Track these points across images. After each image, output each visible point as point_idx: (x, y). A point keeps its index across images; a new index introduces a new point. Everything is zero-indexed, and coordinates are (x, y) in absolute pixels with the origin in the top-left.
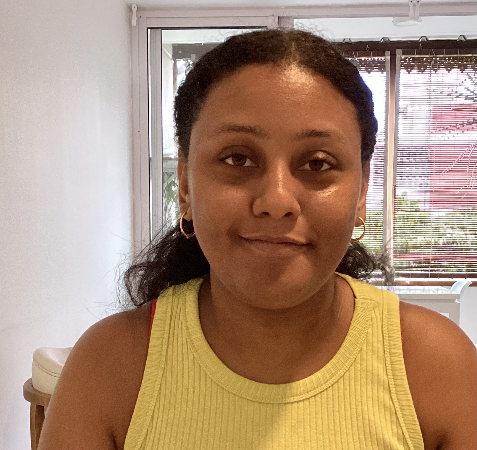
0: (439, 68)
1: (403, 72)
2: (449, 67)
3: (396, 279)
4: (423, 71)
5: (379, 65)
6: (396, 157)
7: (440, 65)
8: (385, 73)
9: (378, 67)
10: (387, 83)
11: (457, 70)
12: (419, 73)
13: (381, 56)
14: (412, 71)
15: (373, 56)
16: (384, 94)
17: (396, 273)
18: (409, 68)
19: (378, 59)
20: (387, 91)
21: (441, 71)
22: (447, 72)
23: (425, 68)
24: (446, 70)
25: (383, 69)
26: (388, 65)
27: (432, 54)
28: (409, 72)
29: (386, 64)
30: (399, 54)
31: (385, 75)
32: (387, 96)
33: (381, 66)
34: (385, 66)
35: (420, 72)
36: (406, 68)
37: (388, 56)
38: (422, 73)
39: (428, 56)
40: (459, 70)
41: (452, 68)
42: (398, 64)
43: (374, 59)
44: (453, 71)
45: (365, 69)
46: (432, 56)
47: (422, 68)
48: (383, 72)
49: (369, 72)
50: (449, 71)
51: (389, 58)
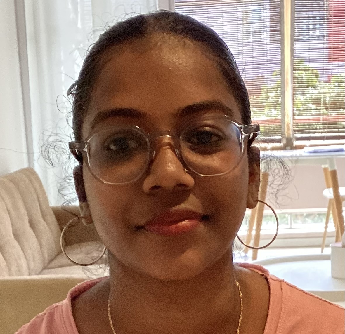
17: (295, 137)
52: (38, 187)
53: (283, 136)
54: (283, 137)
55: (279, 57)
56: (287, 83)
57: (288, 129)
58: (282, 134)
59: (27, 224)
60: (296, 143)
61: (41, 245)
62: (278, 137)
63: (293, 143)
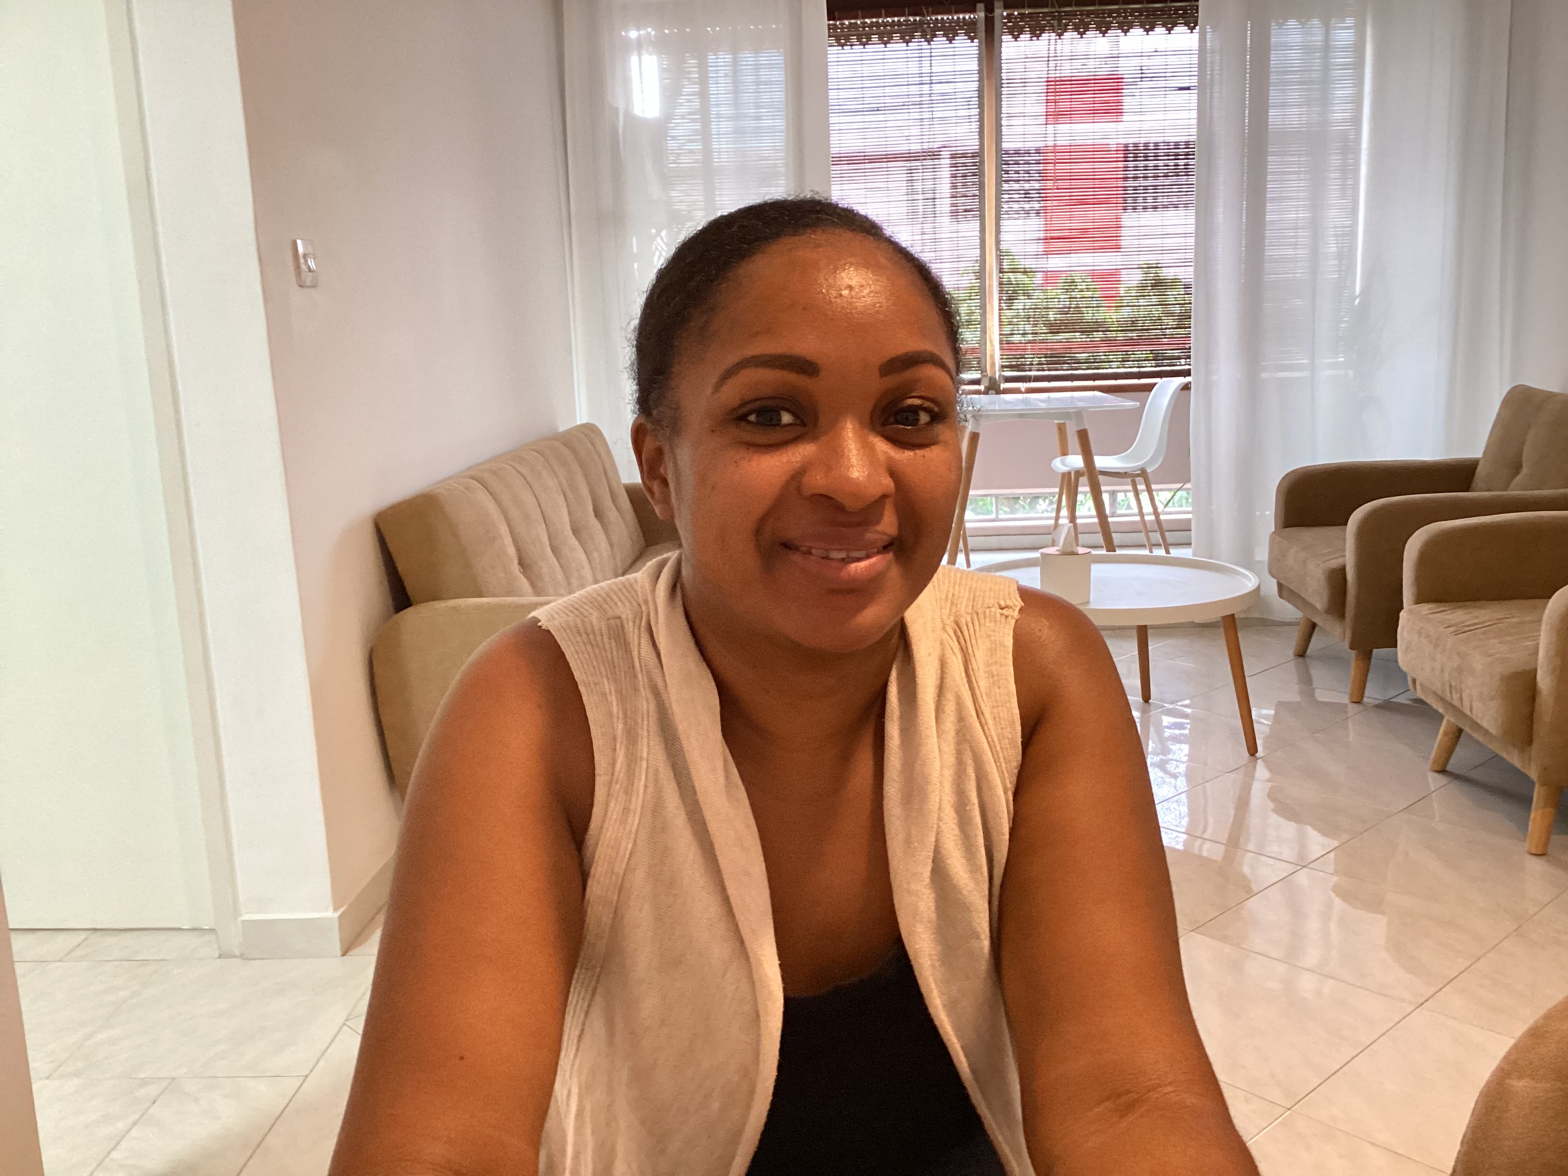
0: (1065, 30)
1: (1006, 38)
2: (1082, 29)
3: (1004, 386)
4: (1038, 36)
5: (966, 27)
7: (1067, 25)
8: (976, 40)
9: (964, 32)
10: (980, 58)
11: (1095, 32)
12: (1031, 40)
13: (970, 12)
14: (1021, 36)
15: (957, 12)
17: (1003, 376)
18: (1016, 32)
19: (964, 18)
21: (1068, 35)
22: (1079, 36)
23: (1043, 31)
24: (1076, 33)
25: (972, 34)
26: (981, 26)
27: (1053, 6)
28: (1016, 38)
29: (978, 25)
30: (1000, 8)
31: (977, 44)
33: (970, 30)
34: (975, 29)
35: (1035, 38)
36: (1011, 33)
37: (980, 11)
38: (1038, 39)
39: (1046, 10)
40: (1098, 32)
41: (1087, 29)
42: (997, 25)
43: (958, 18)
44: (1089, 34)
45: (944, 37)
46: (1053, 10)
47: (1036, 32)
48: (972, 39)
49: (950, 40)
50: (1082, 34)
51: (982, 14)
52: (603, 454)
53: (985, 374)
54: (983, 376)
55: (978, 252)
56: (991, 292)
57: (993, 364)
58: (983, 371)
59: (592, 513)
61: (611, 545)
62: (976, 375)
63: (999, 386)
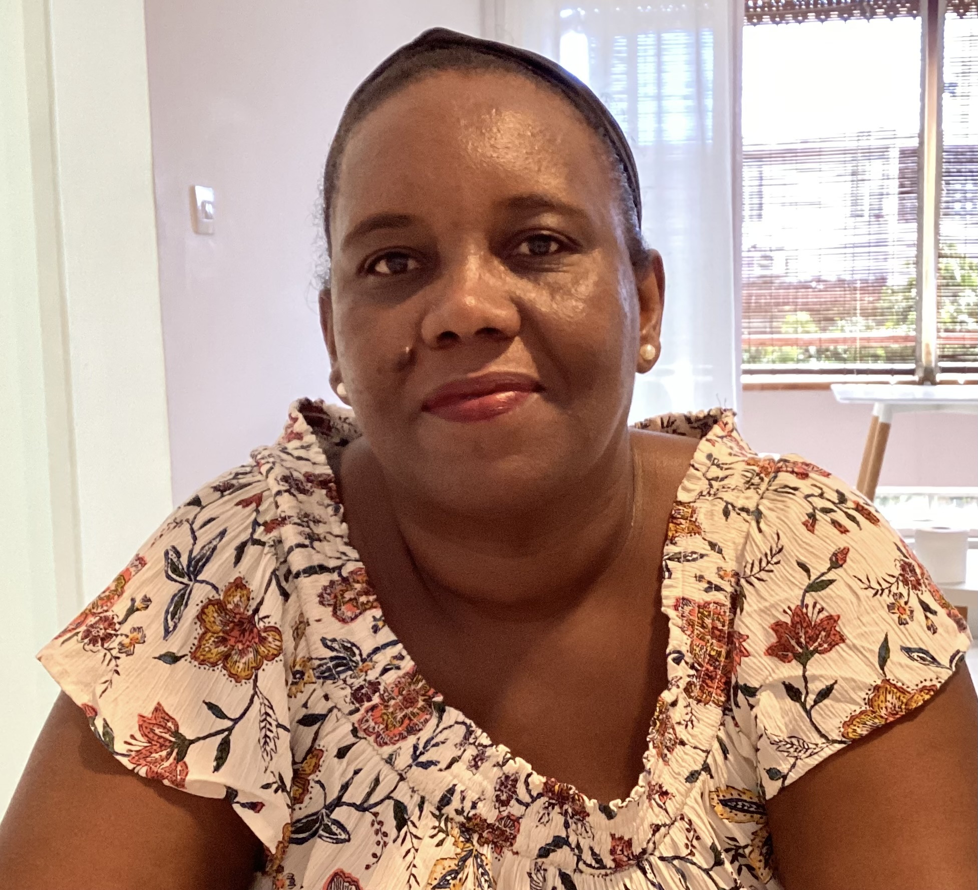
1: (950, 15)
5: (908, 5)
6: (939, 161)
8: (919, 19)
9: (906, 9)
10: (923, 35)
14: (967, 13)
16: (919, 55)
17: (940, 366)
18: (961, 10)
20: (923, 51)
25: (915, 12)
26: (925, 4)
28: (961, 16)
29: (922, 2)
31: (920, 22)
32: (923, 60)
33: (913, 7)
34: (918, 6)
36: (956, 9)
42: (942, 2)
45: (885, 14)
48: (915, 16)
49: (891, 18)
53: (919, 364)
57: (928, 353)
58: (917, 361)
60: (939, 377)
62: (911, 366)
63: (934, 377)
